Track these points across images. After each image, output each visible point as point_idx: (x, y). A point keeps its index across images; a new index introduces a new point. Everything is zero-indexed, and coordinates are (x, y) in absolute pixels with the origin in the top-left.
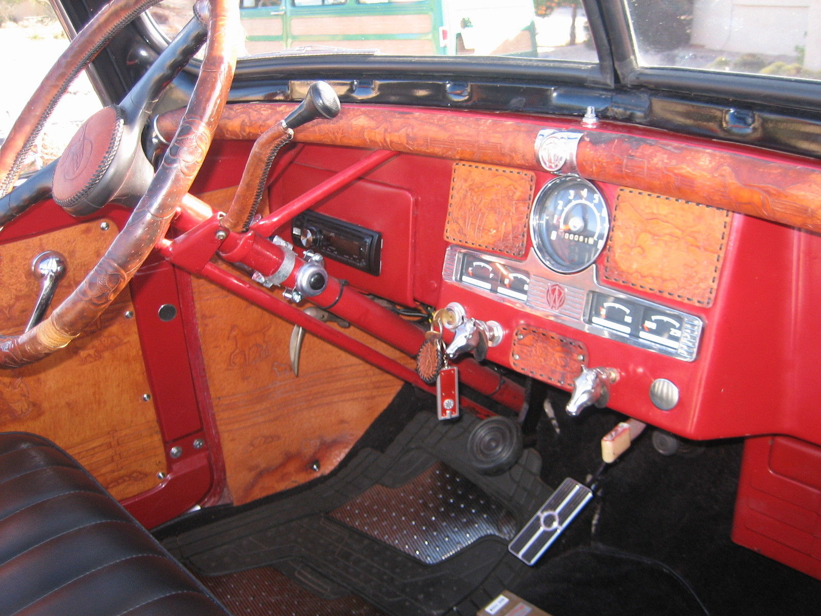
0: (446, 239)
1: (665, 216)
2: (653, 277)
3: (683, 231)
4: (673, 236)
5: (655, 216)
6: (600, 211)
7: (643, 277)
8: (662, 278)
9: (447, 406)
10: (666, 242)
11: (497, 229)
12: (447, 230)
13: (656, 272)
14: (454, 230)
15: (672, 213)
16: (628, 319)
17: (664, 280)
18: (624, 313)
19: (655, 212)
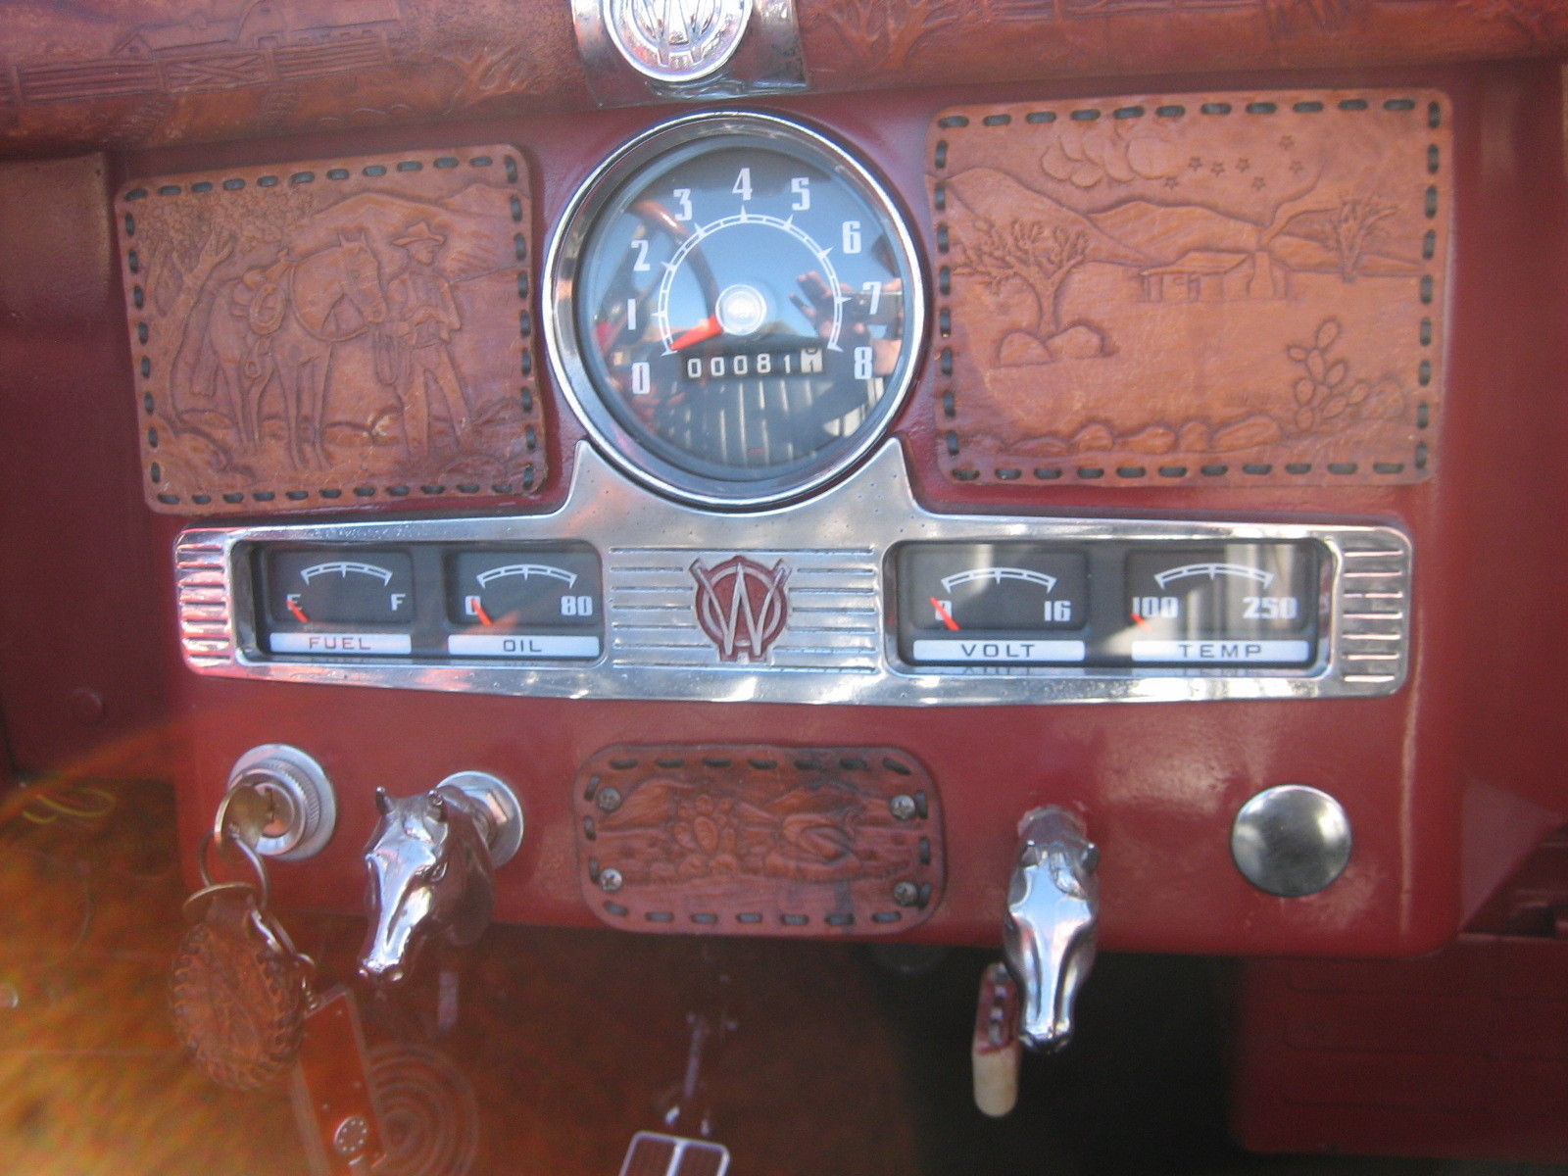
0: (158, 507)
1: (1171, 181)
2: (1169, 426)
3: (1258, 223)
4: (1219, 251)
5: (1122, 192)
6: (832, 239)
7: (1122, 435)
8: (1205, 420)
9: (348, 1143)
10: (1193, 282)
11: (396, 409)
12: (155, 467)
13: (1177, 403)
14: (188, 463)
15: (1195, 163)
16: (1059, 611)
17: (1214, 428)
18: (1038, 594)
19: (1118, 172)
